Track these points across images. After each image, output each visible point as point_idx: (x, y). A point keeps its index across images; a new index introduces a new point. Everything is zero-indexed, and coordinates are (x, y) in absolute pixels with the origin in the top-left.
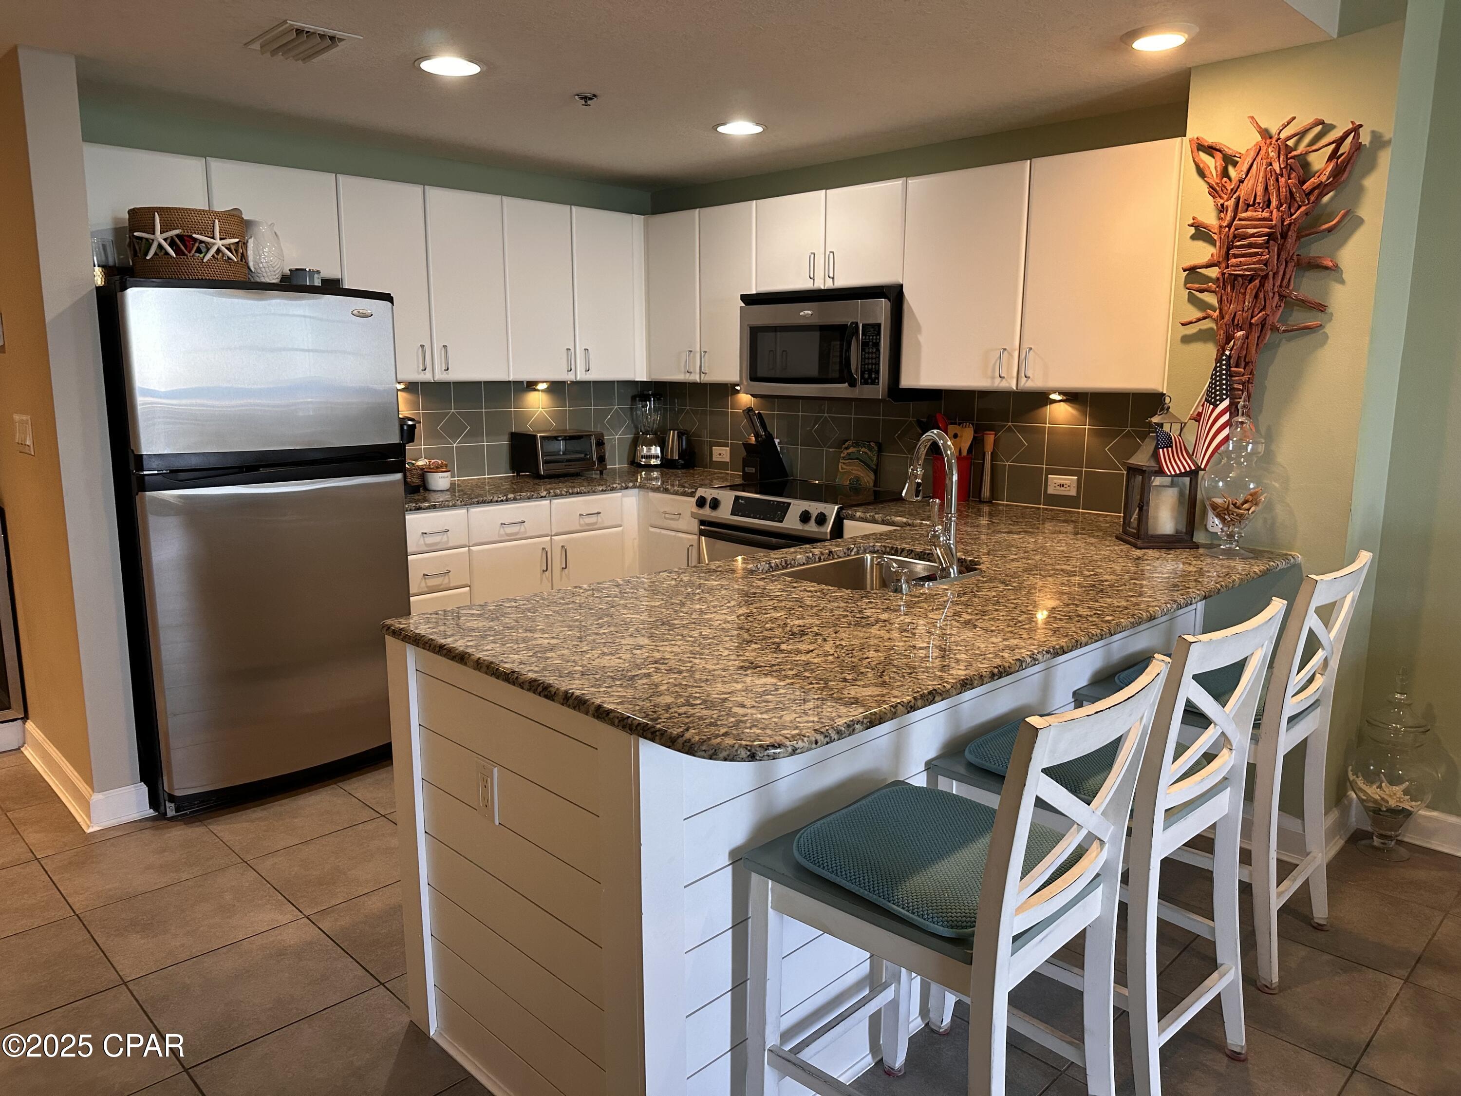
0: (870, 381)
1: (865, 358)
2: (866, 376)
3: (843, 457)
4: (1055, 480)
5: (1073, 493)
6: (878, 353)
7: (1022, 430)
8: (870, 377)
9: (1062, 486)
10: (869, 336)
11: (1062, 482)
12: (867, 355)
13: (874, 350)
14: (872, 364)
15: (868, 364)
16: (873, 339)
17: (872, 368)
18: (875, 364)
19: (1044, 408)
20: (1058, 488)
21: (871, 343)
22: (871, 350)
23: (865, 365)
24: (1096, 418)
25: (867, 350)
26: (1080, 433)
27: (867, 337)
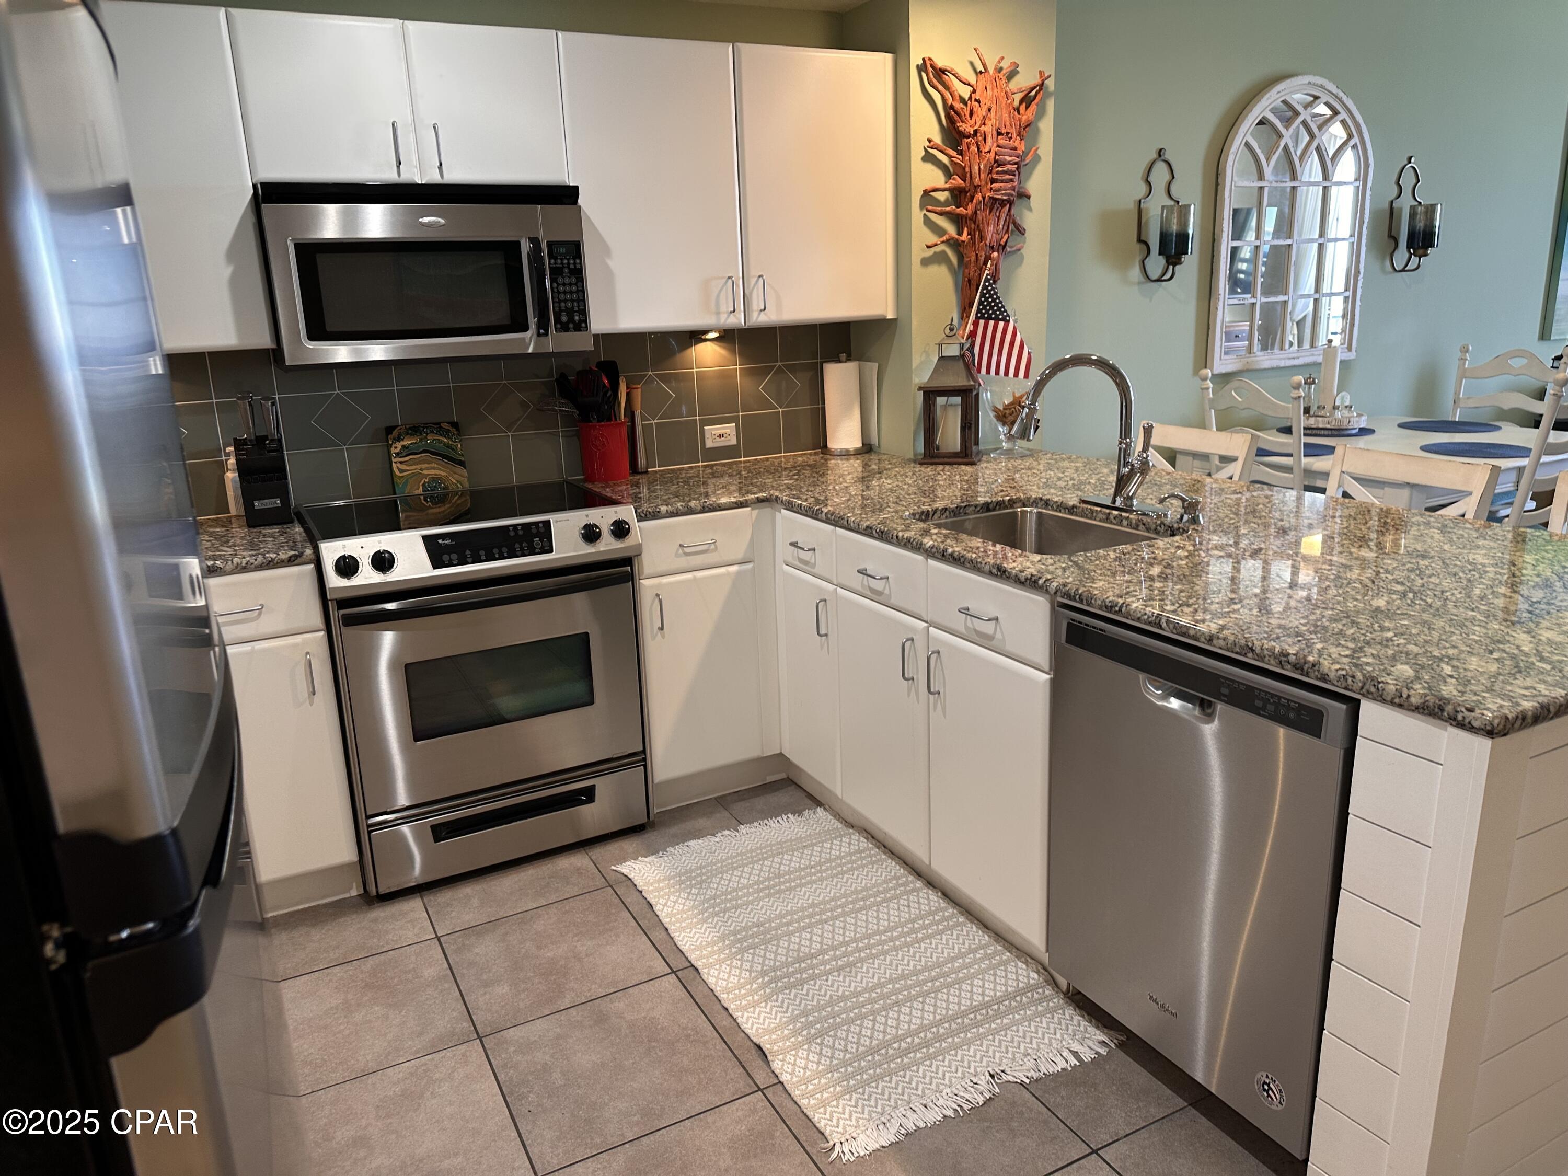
0: (571, 326)
1: (559, 292)
2: (564, 319)
3: (397, 454)
4: (712, 431)
5: (734, 441)
6: (579, 284)
7: (666, 379)
8: (571, 320)
9: (721, 436)
10: (562, 260)
11: (721, 432)
12: (561, 288)
13: (574, 280)
14: (572, 301)
15: (565, 301)
16: (568, 264)
17: (573, 307)
18: (578, 301)
19: (688, 351)
20: (718, 439)
21: (566, 270)
22: (567, 281)
23: (560, 302)
24: (747, 357)
25: (560, 280)
26: (730, 376)
27: (559, 261)
